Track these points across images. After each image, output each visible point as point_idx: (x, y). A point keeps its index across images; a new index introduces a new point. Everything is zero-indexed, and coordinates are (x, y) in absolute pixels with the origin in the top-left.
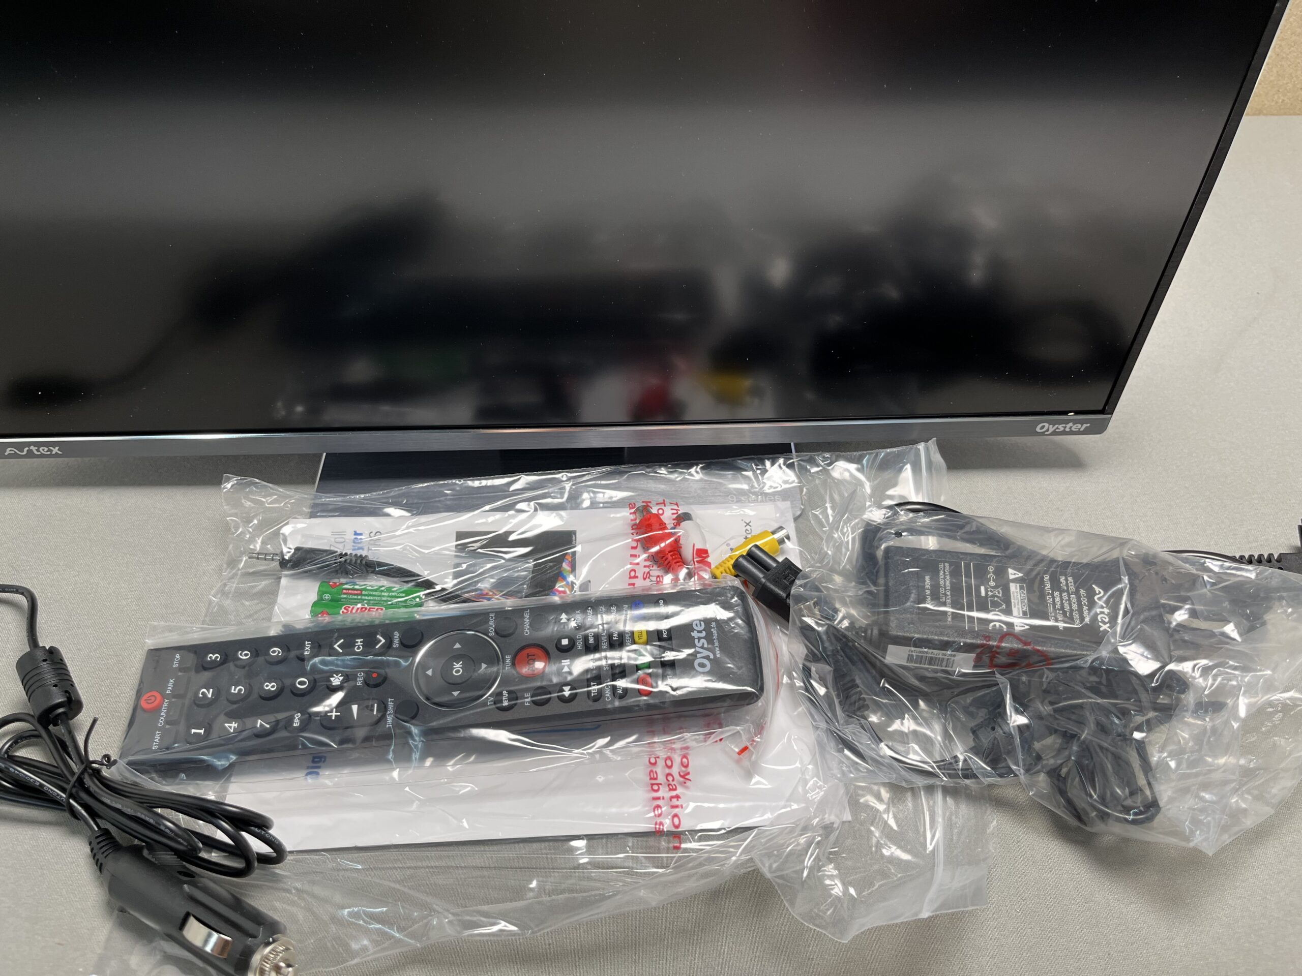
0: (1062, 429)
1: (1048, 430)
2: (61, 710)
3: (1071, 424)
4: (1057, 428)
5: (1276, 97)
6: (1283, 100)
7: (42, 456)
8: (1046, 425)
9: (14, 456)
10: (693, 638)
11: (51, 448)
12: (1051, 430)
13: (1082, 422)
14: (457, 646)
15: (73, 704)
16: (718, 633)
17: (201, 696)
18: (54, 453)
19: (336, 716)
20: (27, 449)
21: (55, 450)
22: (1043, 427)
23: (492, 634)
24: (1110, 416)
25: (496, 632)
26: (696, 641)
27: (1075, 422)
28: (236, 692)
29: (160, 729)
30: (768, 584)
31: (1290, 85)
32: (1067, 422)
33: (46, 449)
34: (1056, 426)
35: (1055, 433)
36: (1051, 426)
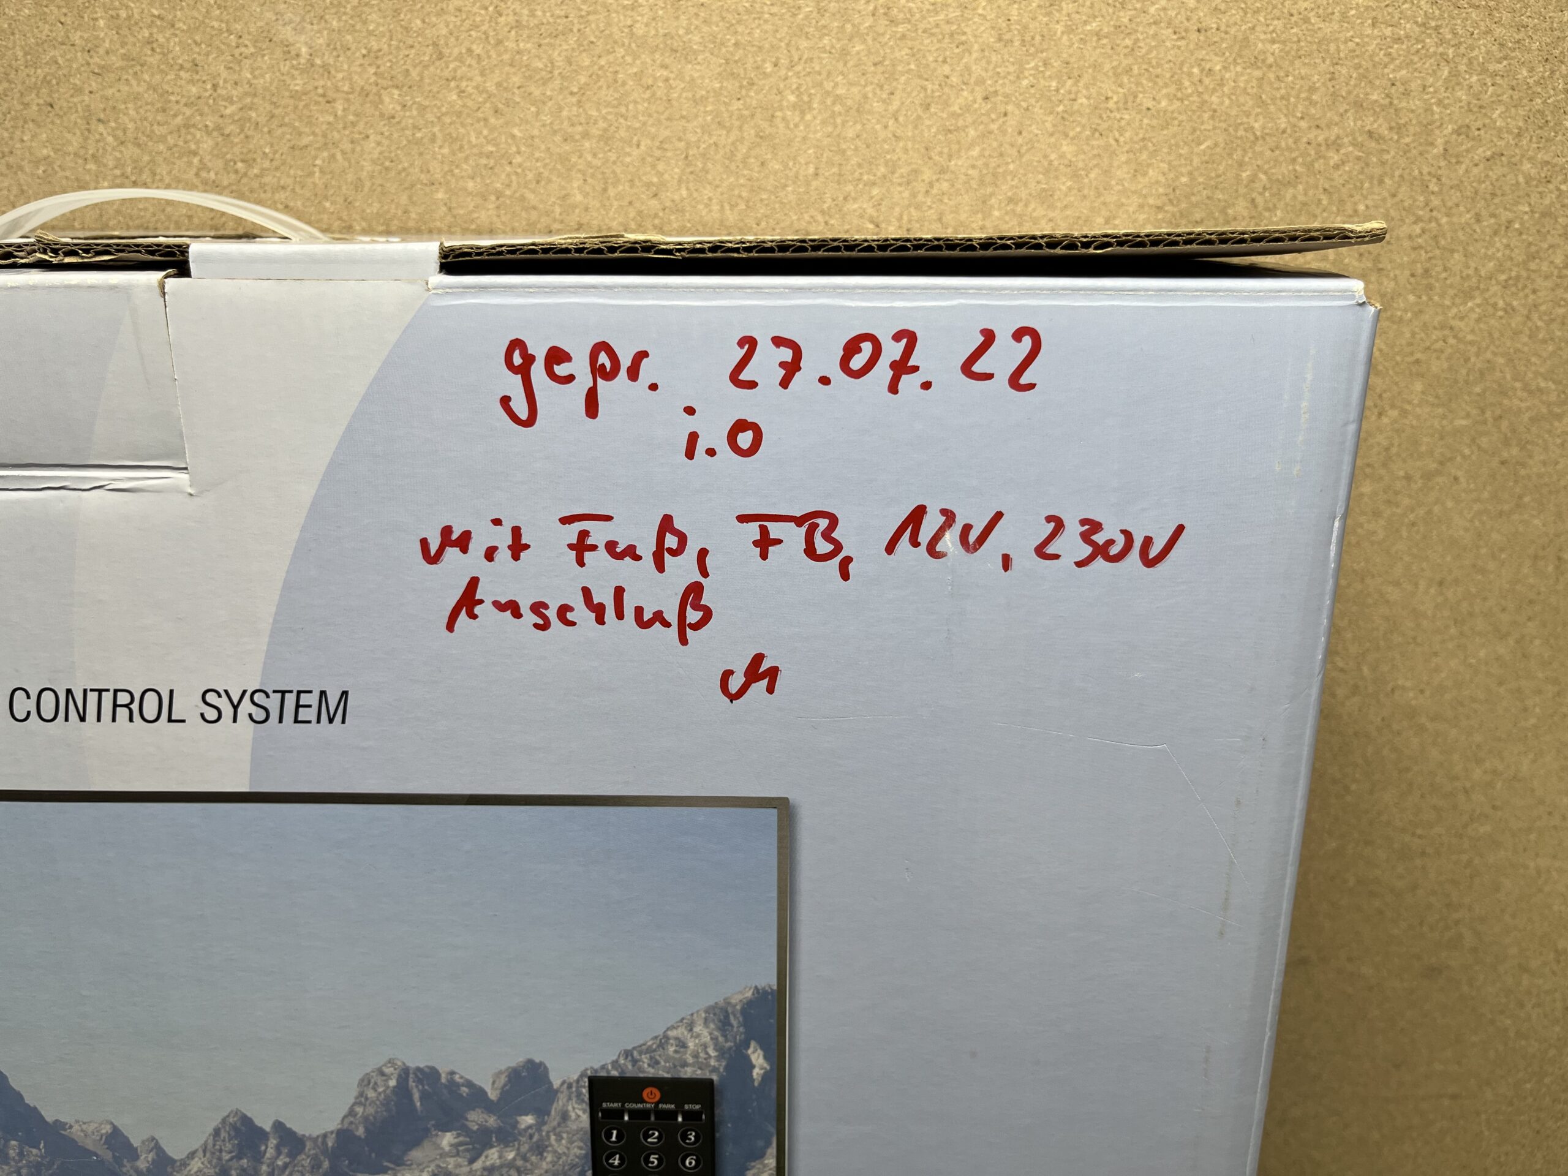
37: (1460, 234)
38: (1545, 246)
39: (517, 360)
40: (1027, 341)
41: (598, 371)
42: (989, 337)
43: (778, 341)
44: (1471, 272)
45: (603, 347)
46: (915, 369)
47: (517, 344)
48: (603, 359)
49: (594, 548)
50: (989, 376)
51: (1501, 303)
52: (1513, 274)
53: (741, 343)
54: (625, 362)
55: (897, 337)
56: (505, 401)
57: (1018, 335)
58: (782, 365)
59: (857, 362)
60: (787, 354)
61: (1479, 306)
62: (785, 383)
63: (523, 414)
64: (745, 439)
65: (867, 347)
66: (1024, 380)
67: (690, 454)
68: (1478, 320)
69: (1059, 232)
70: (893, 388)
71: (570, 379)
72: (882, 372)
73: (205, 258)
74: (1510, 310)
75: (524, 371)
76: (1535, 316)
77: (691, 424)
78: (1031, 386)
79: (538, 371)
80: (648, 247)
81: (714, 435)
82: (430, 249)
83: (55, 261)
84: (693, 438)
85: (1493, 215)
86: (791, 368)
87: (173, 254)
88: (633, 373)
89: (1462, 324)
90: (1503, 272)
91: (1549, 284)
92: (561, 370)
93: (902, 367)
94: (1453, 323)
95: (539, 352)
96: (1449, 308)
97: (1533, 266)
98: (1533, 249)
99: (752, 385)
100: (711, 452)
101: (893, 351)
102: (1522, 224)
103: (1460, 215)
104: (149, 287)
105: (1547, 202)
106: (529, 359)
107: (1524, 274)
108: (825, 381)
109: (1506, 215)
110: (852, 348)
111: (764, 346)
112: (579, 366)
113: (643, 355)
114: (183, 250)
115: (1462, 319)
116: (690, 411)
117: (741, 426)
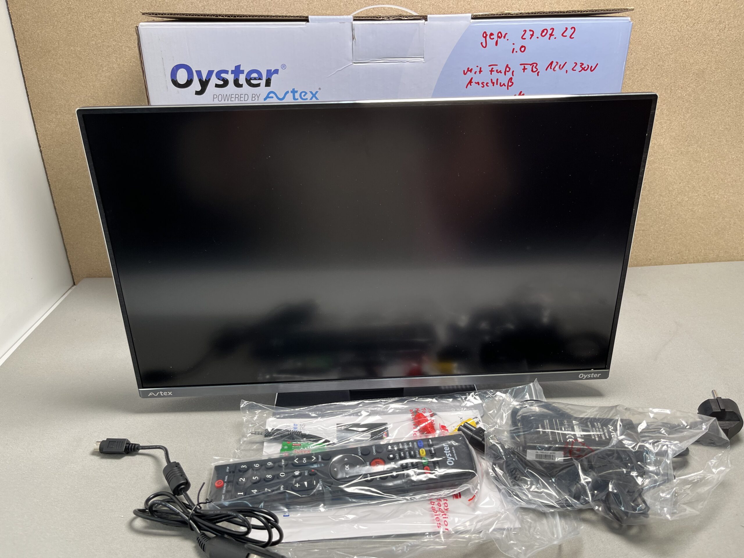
0: (590, 376)
1: (584, 377)
2: (183, 486)
3: (593, 374)
4: (588, 376)
5: (668, 257)
6: (671, 259)
7: (164, 396)
8: (583, 375)
9: (152, 397)
10: (445, 453)
11: (169, 392)
12: (585, 377)
13: (598, 373)
14: (346, 459)
16: (455, 450)
17: (240, 481)
18: (169, 395)
19: (298, 486)
20: (158, 393)
21: (170, 393)
22: (581, 376)
23: (360, 455)
24: (608, 370)
26: (447, 454)
27: (595, 373)
28: (255, 479)
29: (223, 494)
30: (474, 435)
31: (673, 252)
32: (591, 373)
33: (166, 393)
34: (587, 375)
35: (587, 379)
36: (585, 375)
37: (650, 10)
38: (669, 13)
39: (485, 35)
40: (573, 29)
41: (499, 37)
42: (567, 29)
43: (530, 30)
44: (652, 20)
45: (500, 32)
46: (553, 35)
47: (485, 32)
48: (500, 35)
49: (494, 71)
50: (566, 36)
51: (659, 27)
52: (662, 20)
53: (524, 31)
54: (503, 35)
55: (551, 29)
56: (482, 43)
57: (572, 28)
58: (531, 35)
59: (543, 34)
60: (531, 33)
61: (654, 28)
62: (531, 38)
63: (484, 46)
64: (523, 49)
65: (545, 31)
66: (572, 37)
67: (513, 52)
68: (654, 31)
69: (579, 10)
70: (549, 39)
71: (493, 39)
72: (548, 35)
73: (430, 18)
74: (661, 28)
75: (485, 37)
76: (666, 30)
77: (514, 46)
78: (573, 38)
79: (488, 37)
80: (509, 14)
81: (517, 49)
82: (470, 15)
83: (403, 19)
84: (514, 49)
85: (657, 6)
86: (532, 35)
87: (424, 17)
88: (504, 37)
89: (650, 32)
90: (659, 19)
91: (670, 22)
92: (492, 37)
93: (551, 35)
94: (648, 32)
95: (488, 34)
96: (647, 28)
97: (666, 18)
98: (666, 14)
99: (525, 39)
100: (516, 52)
101: (550, 32)
102: (664, 8)
103: (650, 6)
104: (422, 23)
105: (670, 2)
106: (487, 35)
107: (664, 20)
108: (538, 38)
109: (660, 6)
110: (543, 31)
111: (528, 31)
112: (495, 37)
113: (506, 34)
114: (426, 16)
115: (650, 31)
116: (514, 44)
117: (522, 47)
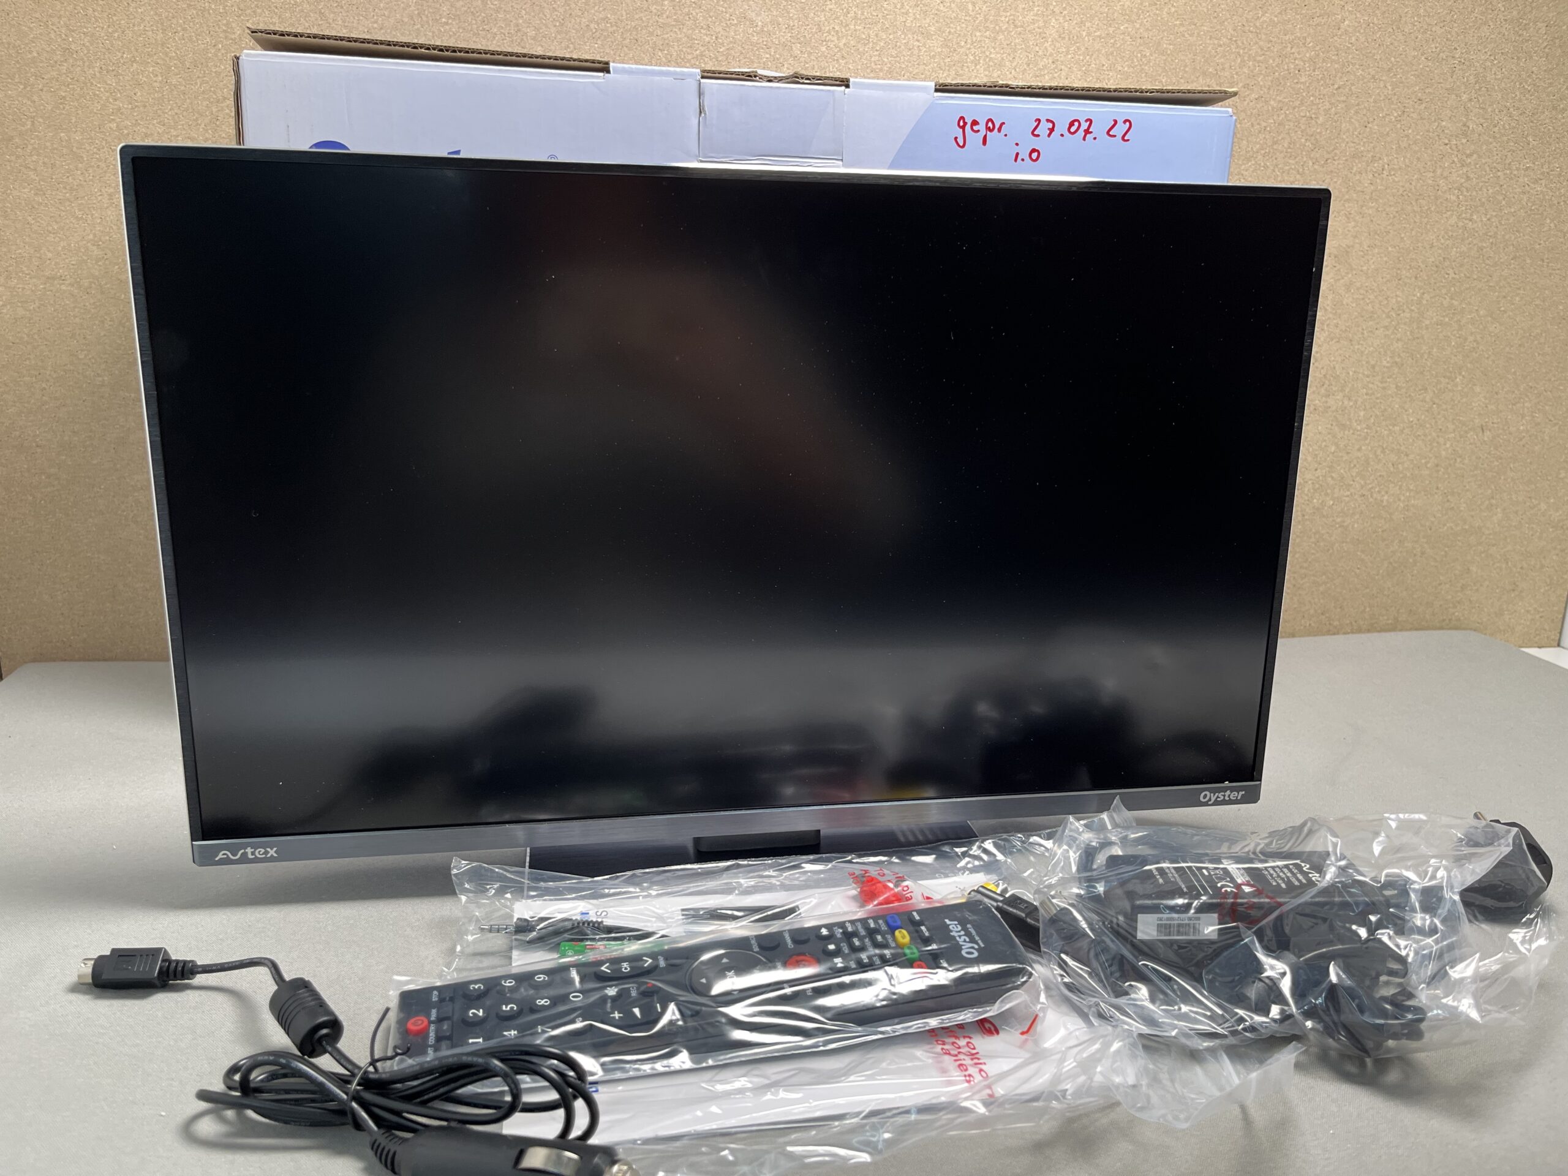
0: (1222, 798)
1: (1210, 800)
2: (324, 1031)
3: (1228, 792)
4: (1218, 797)
7: (256, 860)
8: (1208, 793)
9: (226, 861)
10: (954, 937)
11: (269, 849)
12: (1213, 799)
13: (1238, 789)
14: (725, 960)
15: (335, 1026)
16: (975, 930)
17: (471, 1015)
18: (269, 856)
19: (619, 1017)
20: (243, 851)
21: (272, 852)
22: (1205, 796)
23: (756, 949)
24: (1259, 782)
25: (760, 946)
26: (958, 938)
27: (1232, 789)
28: (508, 1009)
29: (431, 1046)
30: (1005, 906)
32: (1225, 790)
33: (263, 851)
34: (1217, 794)
35: (1217, 803)
36: (1212, 794)
37: (1245, 132)
38: (1280, 138)
39: (962, 124)
40: (1128, 124)
41: (988, 129)
42: (1116, 122)
43: (1048, 121)
44: (1250, 149)
45: (990, 120)
46: (1091, 132)
47: (962, 118)
48: (990, 125)
50: (1115, 136)
51: (1262, 164)
52: (1267, 151)
53: (1036, 120)
54: (997, 126)
55: (1087, 121)
56: (956, 138)
57: (1125, 122)
58: (1049, 129)
59: (1073, 129)
60: (1050, 125)
61: (1254, 165)
62: (1049, 135)
63: (961, 144)
64: (1034, 155)
65: (1076, 124)
66: (1126, 138)
67: (1016, 160)
68: (1253, 172)
69: (1138, 88)
70: (1084, 139)
71: (978, 131)
72: (1081, 132)
73: (854, 83)
74: (1266, 167)
75: (963, 128)
76: (1276, 170)
77: (1017, 149)
78: (1128, 140)
79: (968, 127)
80: (1007, 86)
81: (1024, 154)
82: (932, 84)
83: (801, 81)
84: (1017, 154)
85: (1259, 124)
86: (1052, 130)
87: (843, 81)
88: (999, 130)
89: (1247, 173)
90: (1263, 150)
91: (1282, 155)
92: (975, 128)
93: (1087, 132)
94: (1242, 172)
95: (969, 121)
96: (1241, 165)
97: (1275, 147)
98: (1275, 139)
99: (1038, 136)
100: (1023, 160)
101: (1085, 126)
102: (1271, 128)
103: (1246, 123)
104: (841, 91)
105: (1281, 118)
106: (965, 124)
107: (1271, 150)
108: (1062, 135)
109: (1264, 124)
110: (1072, 124)
111: (1043, 122)
112: (981, 127)
113: (1004, 123)
114: (848, 80)
115: (1246, 170)
116: (1017, 144)
117: (1034, 150)
